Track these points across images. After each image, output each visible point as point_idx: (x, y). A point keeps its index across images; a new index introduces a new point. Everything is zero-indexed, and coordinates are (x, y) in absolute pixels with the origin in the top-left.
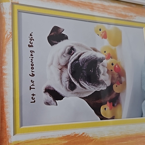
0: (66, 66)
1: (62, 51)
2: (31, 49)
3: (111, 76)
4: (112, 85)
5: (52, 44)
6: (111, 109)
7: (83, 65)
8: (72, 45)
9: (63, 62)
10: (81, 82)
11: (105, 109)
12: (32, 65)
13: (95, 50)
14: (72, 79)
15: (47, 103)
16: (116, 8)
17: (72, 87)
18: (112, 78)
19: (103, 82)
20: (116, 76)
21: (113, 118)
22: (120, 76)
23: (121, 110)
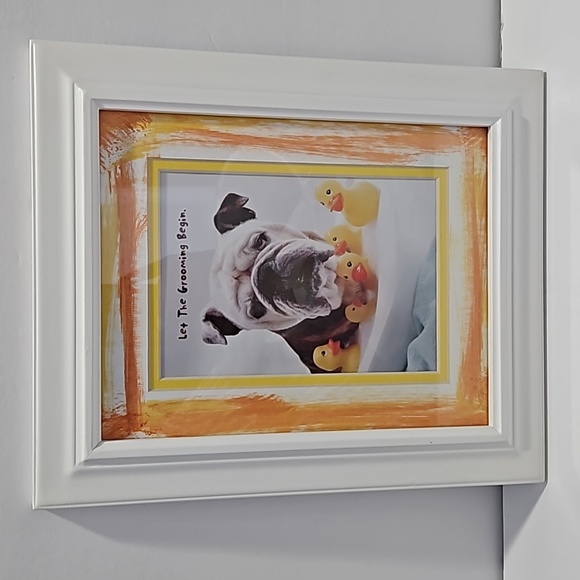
0: (248, 272)
1: (242, 242)
2: (182, 242)
3: (343, 289)
4: (343, 306)
5: (223, 231)
6: (335, 353)
7: (284, 269)
8: (263, 230)
9: (242, 264)
10: (276, 302)
11: (324, 353)
12: (184, 272)
13: (312, 237)
14: (259, 296)
15: (209, 341)
16: (370, 139)
17: (257, 312)
18: (346, 294)
19: (322, 302)
20: (355, 288)
21: (338, 371)
22: (363, 289)
23: (359, 357)
